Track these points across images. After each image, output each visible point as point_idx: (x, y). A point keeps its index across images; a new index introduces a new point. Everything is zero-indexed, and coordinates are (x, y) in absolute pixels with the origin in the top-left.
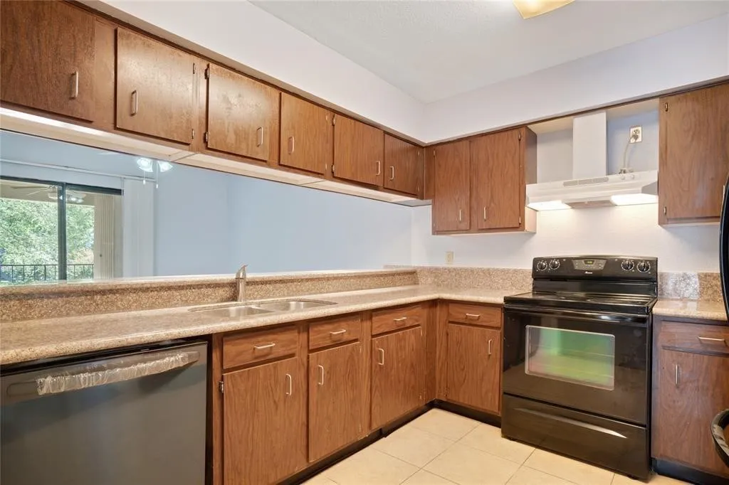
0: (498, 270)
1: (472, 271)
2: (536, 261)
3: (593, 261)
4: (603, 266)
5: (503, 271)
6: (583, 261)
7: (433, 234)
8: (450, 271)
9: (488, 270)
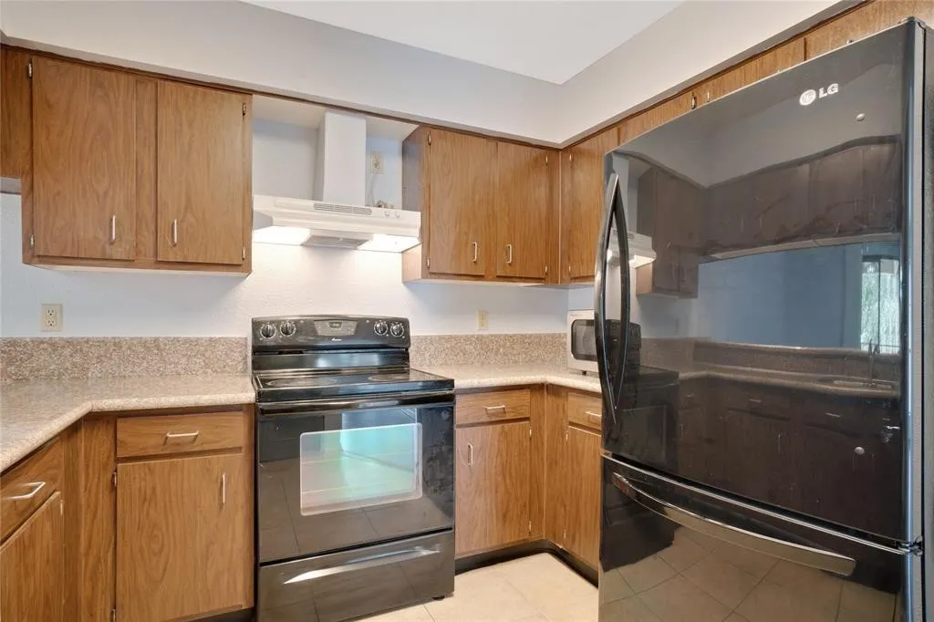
0: (177, 340)
1: (117, 344)
2: (256, 324)
3: (340, 323)
4: (353, 330)
5: (187, 341)
6: (327, 323)
7: (27, 261)
8: (54, 345)
9: (156, 340)
